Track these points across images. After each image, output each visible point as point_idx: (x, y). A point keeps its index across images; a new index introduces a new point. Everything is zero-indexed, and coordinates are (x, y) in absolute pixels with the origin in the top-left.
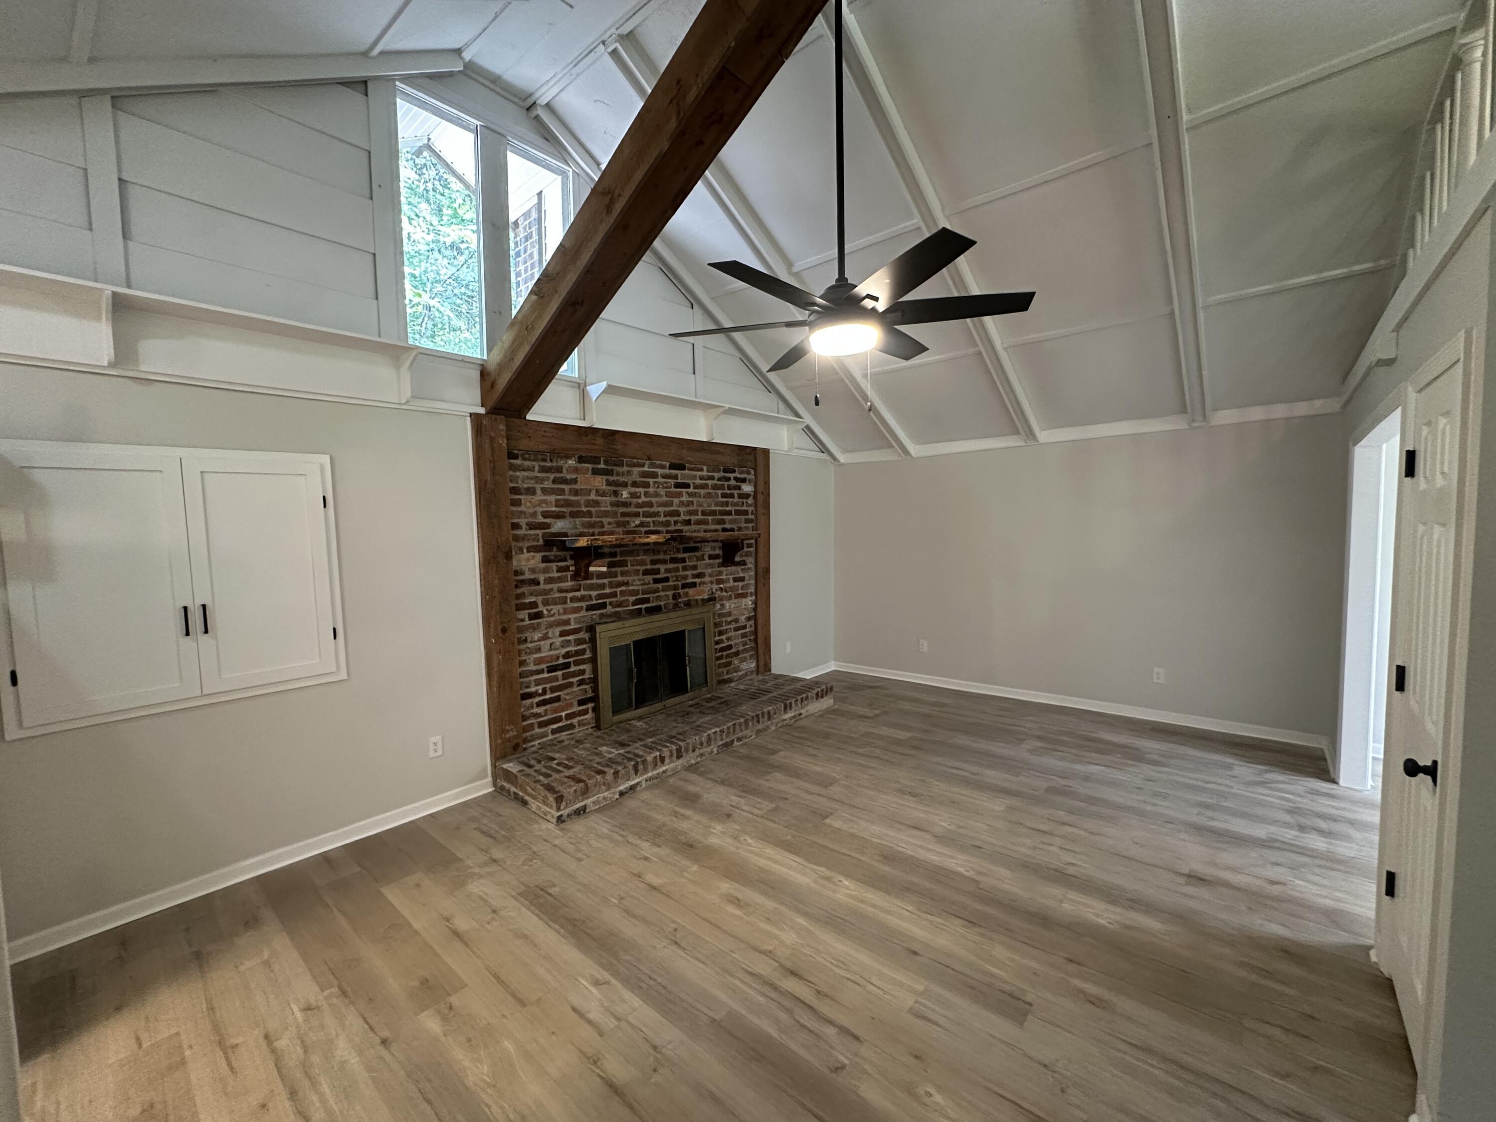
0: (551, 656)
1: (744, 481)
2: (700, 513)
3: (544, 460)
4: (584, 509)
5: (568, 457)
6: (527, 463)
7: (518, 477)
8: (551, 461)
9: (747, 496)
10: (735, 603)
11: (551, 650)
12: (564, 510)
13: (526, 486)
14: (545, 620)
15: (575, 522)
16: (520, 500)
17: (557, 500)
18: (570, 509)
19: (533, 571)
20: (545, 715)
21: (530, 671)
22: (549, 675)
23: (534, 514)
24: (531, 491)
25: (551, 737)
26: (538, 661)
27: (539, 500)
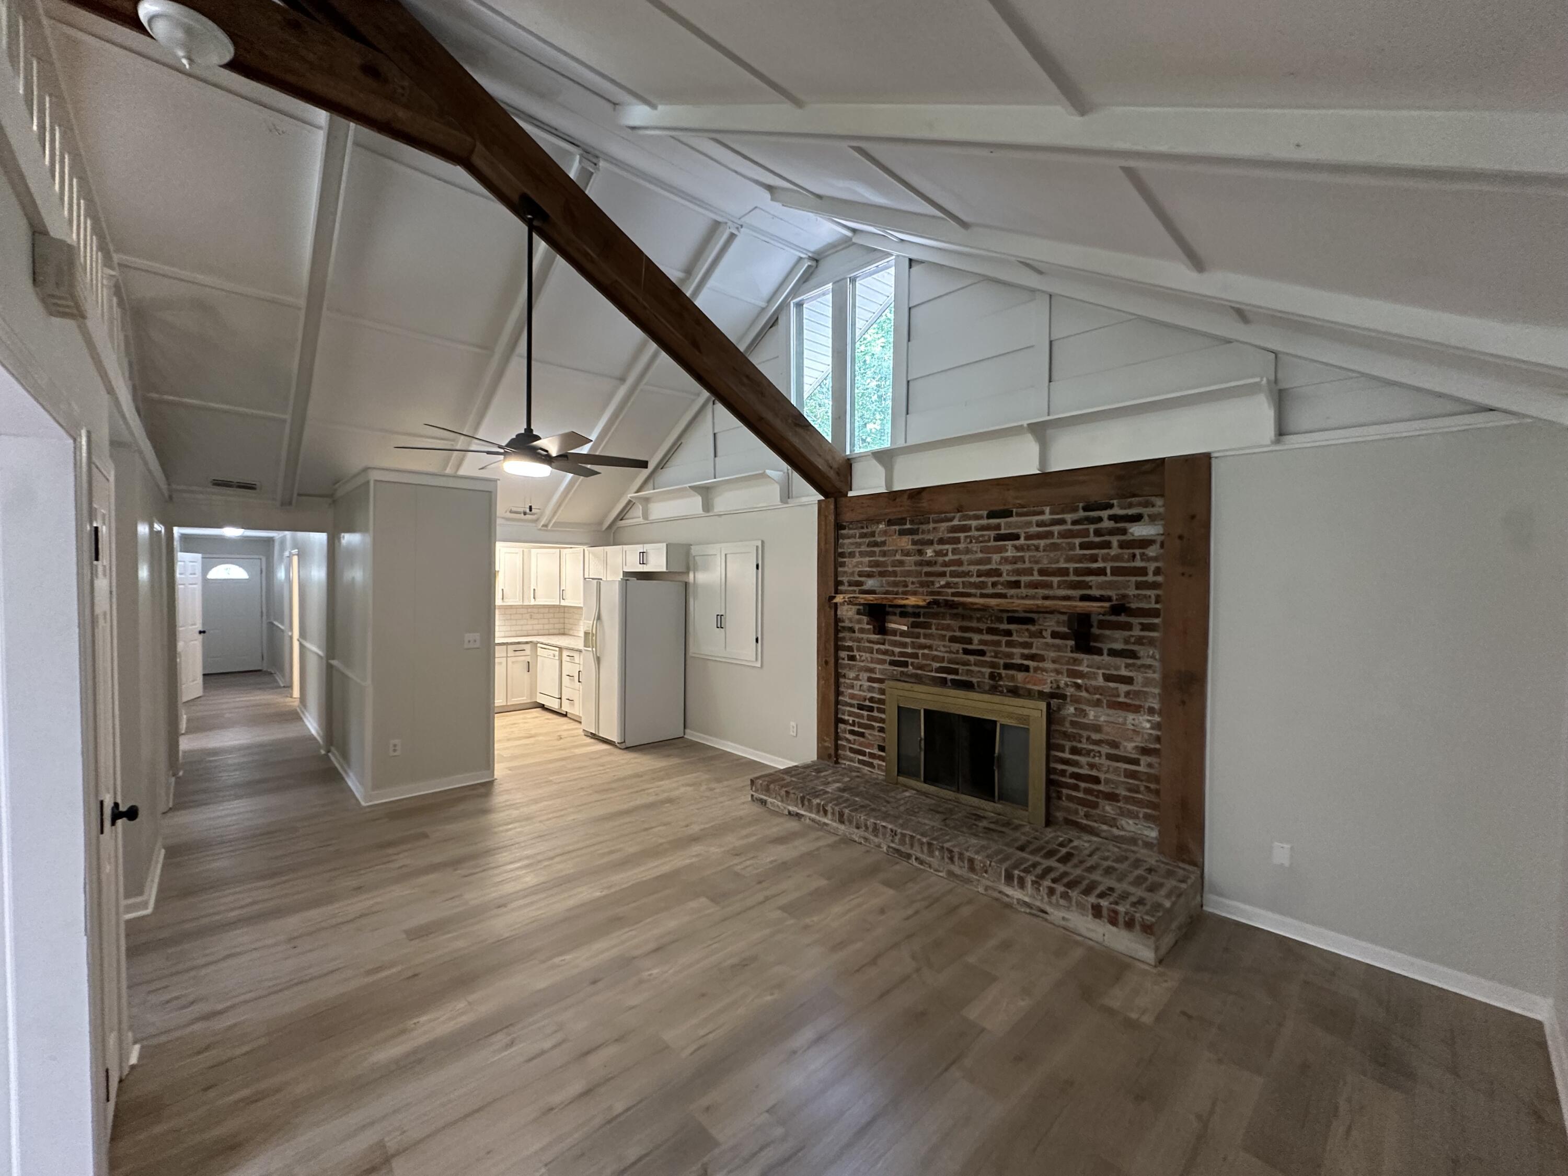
0: (860, 695)
1: (1137, 518)
2: (1035, 573)
3: (862, 528)
4: (890, 569)
5: (879, 522)
6: (851, 532)
7: (844, 544)
8: (867, 528)
9: (1145, 543)
10: (1108, 715)
11: (860, 690)
12: (874, 570)
13: (849, 550)
14: (858, 663)
15: (882, 581)
16: (845, 562)
17: (870, 561)
18: (879, 569)
19: (851, 620)
20: (854, 744)
21: (846, 702)
22: (859, 711)
23: (853, 574)
24: (852, 555)
25: (857, 765)
26: (852, 697)
27: (857, 562)
